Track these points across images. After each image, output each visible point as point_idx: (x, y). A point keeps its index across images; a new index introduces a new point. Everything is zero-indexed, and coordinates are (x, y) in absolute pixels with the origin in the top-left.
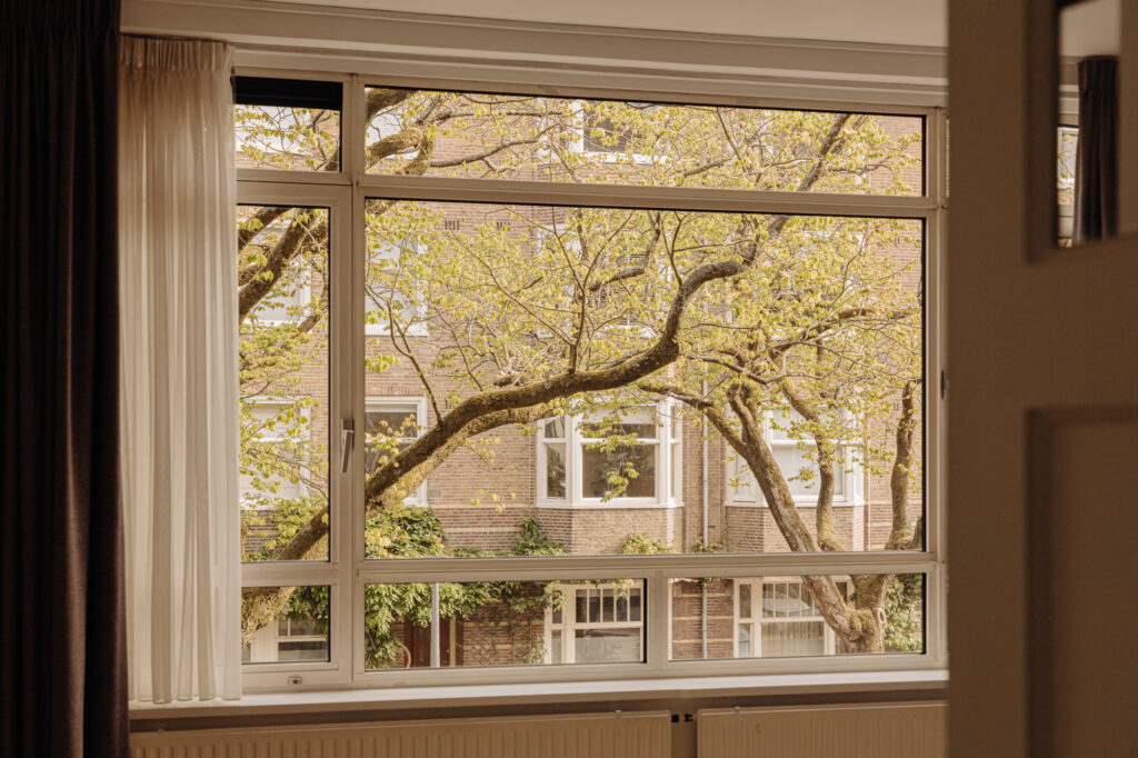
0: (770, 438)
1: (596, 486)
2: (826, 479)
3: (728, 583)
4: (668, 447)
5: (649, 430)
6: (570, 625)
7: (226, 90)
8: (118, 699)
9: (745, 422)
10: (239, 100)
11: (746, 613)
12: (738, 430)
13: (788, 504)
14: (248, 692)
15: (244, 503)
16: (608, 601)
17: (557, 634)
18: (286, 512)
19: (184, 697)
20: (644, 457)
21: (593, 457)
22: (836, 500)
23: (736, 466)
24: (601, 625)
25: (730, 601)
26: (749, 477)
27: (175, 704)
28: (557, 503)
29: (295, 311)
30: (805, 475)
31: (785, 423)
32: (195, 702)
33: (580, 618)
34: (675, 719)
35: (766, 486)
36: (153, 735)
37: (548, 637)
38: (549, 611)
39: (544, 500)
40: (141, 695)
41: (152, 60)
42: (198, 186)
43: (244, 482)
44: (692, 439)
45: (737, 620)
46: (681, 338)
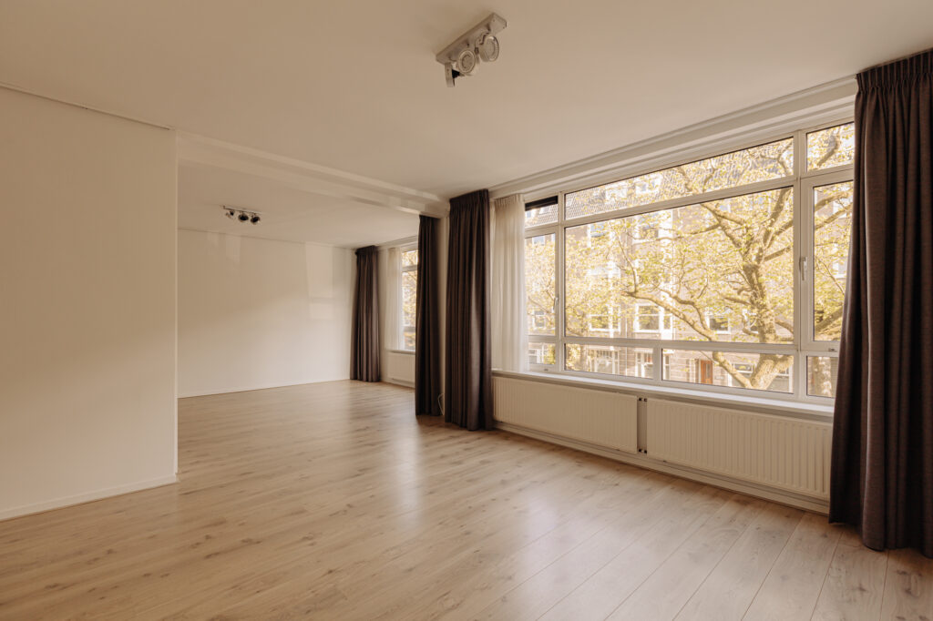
27: (508, 371)
34: (640, 399)
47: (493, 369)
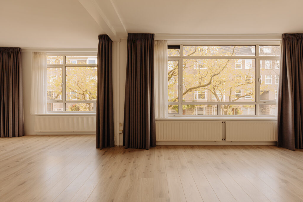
0: (217, 93)
1: (199, 98)
2: (222, 97)
3: (212, 107)
4: (206, 94)
5: (204, 93)
6: (197, 110)
7: (167, 47)
8: (154, 117)
9: (214, 91)
10: (168, 48)
11: (213, 109)
12: (214, 92)
13: (219, 99)
14: (169, 117)
15: (169, 99)
16: (200, 108)
17: (196, 111)
18: (172, 100)
19: (162, 117)
20: (204, 95)
21: (199, 95)
22: (223, 99)
23: (213, 96)
24: (200, 110)
25: (212, 108)
26: (215, 97)
27: (161, 118)
28: (196, 99)
29: (173, 82)
30: (220, 97)
31: (218, 92)
32: (163, 118)
33: (198, 109)
34: (223, 122)
35: (216, 97)
36: (158, 122)
37: (195, 111)
38: (195, 109)
39: (194, 99)
40: (157, 117)
41: (158, 43)
42: (163, 57)
43: (169, 97)
44: (208, 93)
45: (213, 110)
46: (212, 82)
47: (156, 118)
